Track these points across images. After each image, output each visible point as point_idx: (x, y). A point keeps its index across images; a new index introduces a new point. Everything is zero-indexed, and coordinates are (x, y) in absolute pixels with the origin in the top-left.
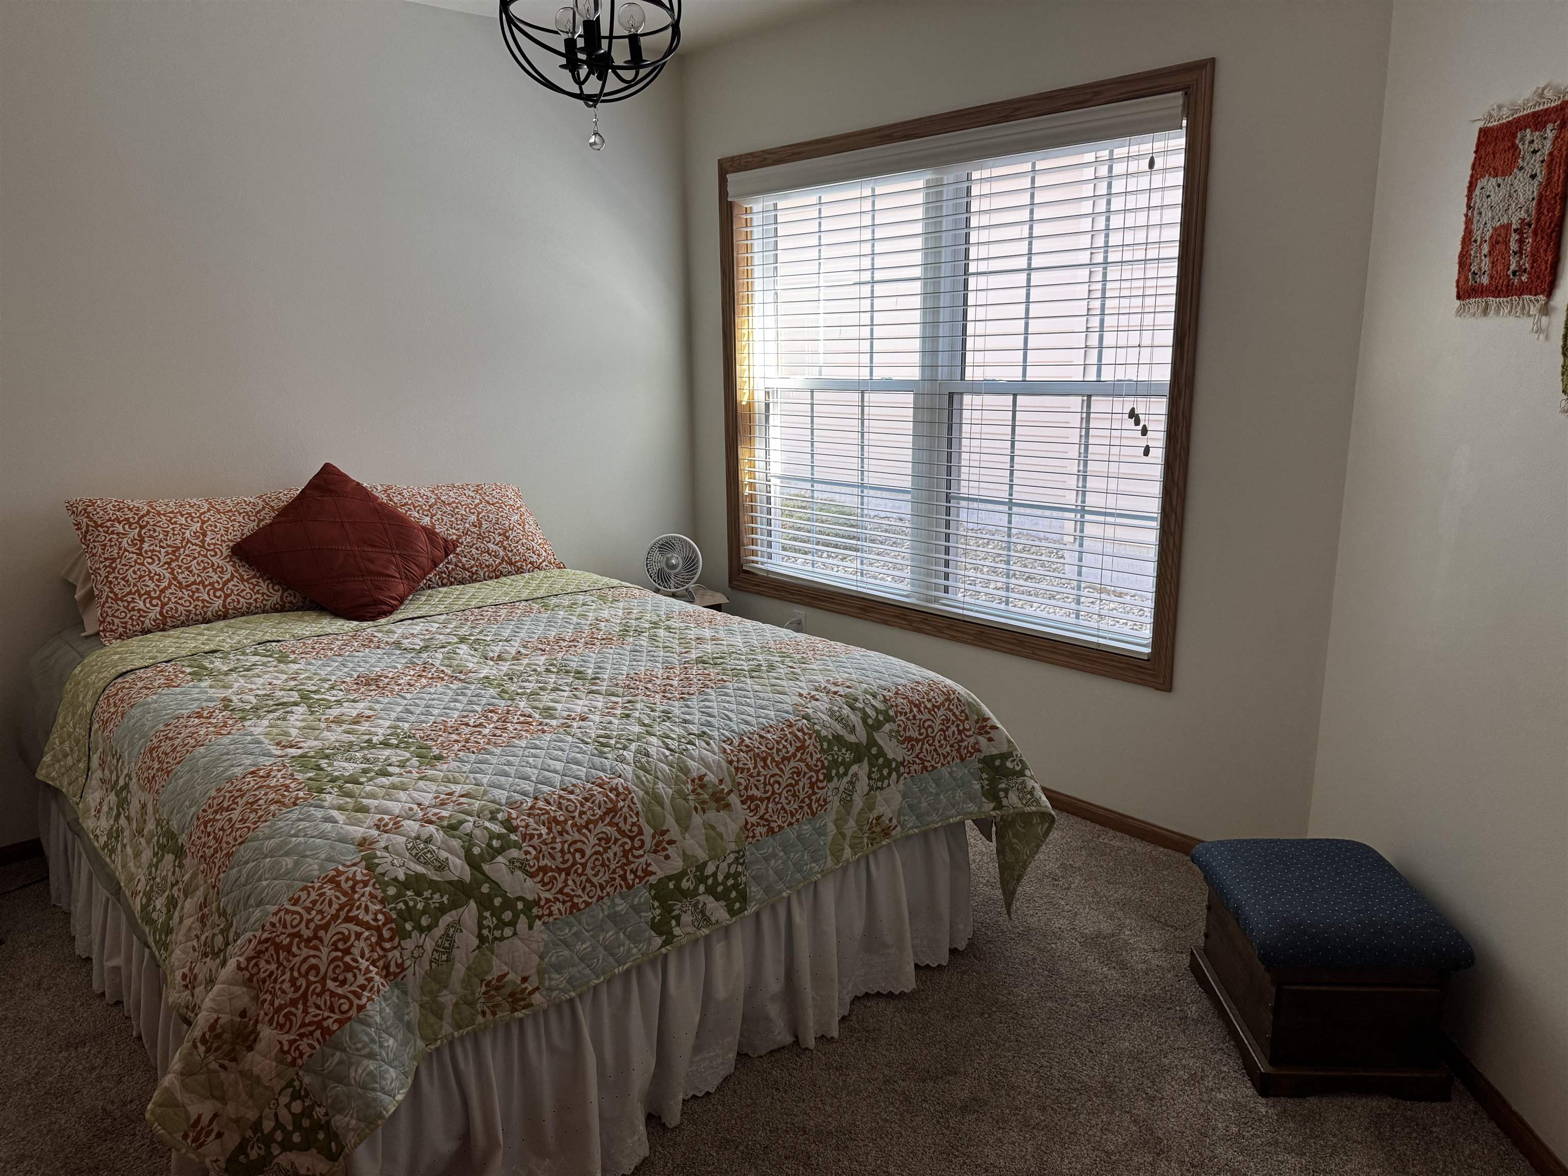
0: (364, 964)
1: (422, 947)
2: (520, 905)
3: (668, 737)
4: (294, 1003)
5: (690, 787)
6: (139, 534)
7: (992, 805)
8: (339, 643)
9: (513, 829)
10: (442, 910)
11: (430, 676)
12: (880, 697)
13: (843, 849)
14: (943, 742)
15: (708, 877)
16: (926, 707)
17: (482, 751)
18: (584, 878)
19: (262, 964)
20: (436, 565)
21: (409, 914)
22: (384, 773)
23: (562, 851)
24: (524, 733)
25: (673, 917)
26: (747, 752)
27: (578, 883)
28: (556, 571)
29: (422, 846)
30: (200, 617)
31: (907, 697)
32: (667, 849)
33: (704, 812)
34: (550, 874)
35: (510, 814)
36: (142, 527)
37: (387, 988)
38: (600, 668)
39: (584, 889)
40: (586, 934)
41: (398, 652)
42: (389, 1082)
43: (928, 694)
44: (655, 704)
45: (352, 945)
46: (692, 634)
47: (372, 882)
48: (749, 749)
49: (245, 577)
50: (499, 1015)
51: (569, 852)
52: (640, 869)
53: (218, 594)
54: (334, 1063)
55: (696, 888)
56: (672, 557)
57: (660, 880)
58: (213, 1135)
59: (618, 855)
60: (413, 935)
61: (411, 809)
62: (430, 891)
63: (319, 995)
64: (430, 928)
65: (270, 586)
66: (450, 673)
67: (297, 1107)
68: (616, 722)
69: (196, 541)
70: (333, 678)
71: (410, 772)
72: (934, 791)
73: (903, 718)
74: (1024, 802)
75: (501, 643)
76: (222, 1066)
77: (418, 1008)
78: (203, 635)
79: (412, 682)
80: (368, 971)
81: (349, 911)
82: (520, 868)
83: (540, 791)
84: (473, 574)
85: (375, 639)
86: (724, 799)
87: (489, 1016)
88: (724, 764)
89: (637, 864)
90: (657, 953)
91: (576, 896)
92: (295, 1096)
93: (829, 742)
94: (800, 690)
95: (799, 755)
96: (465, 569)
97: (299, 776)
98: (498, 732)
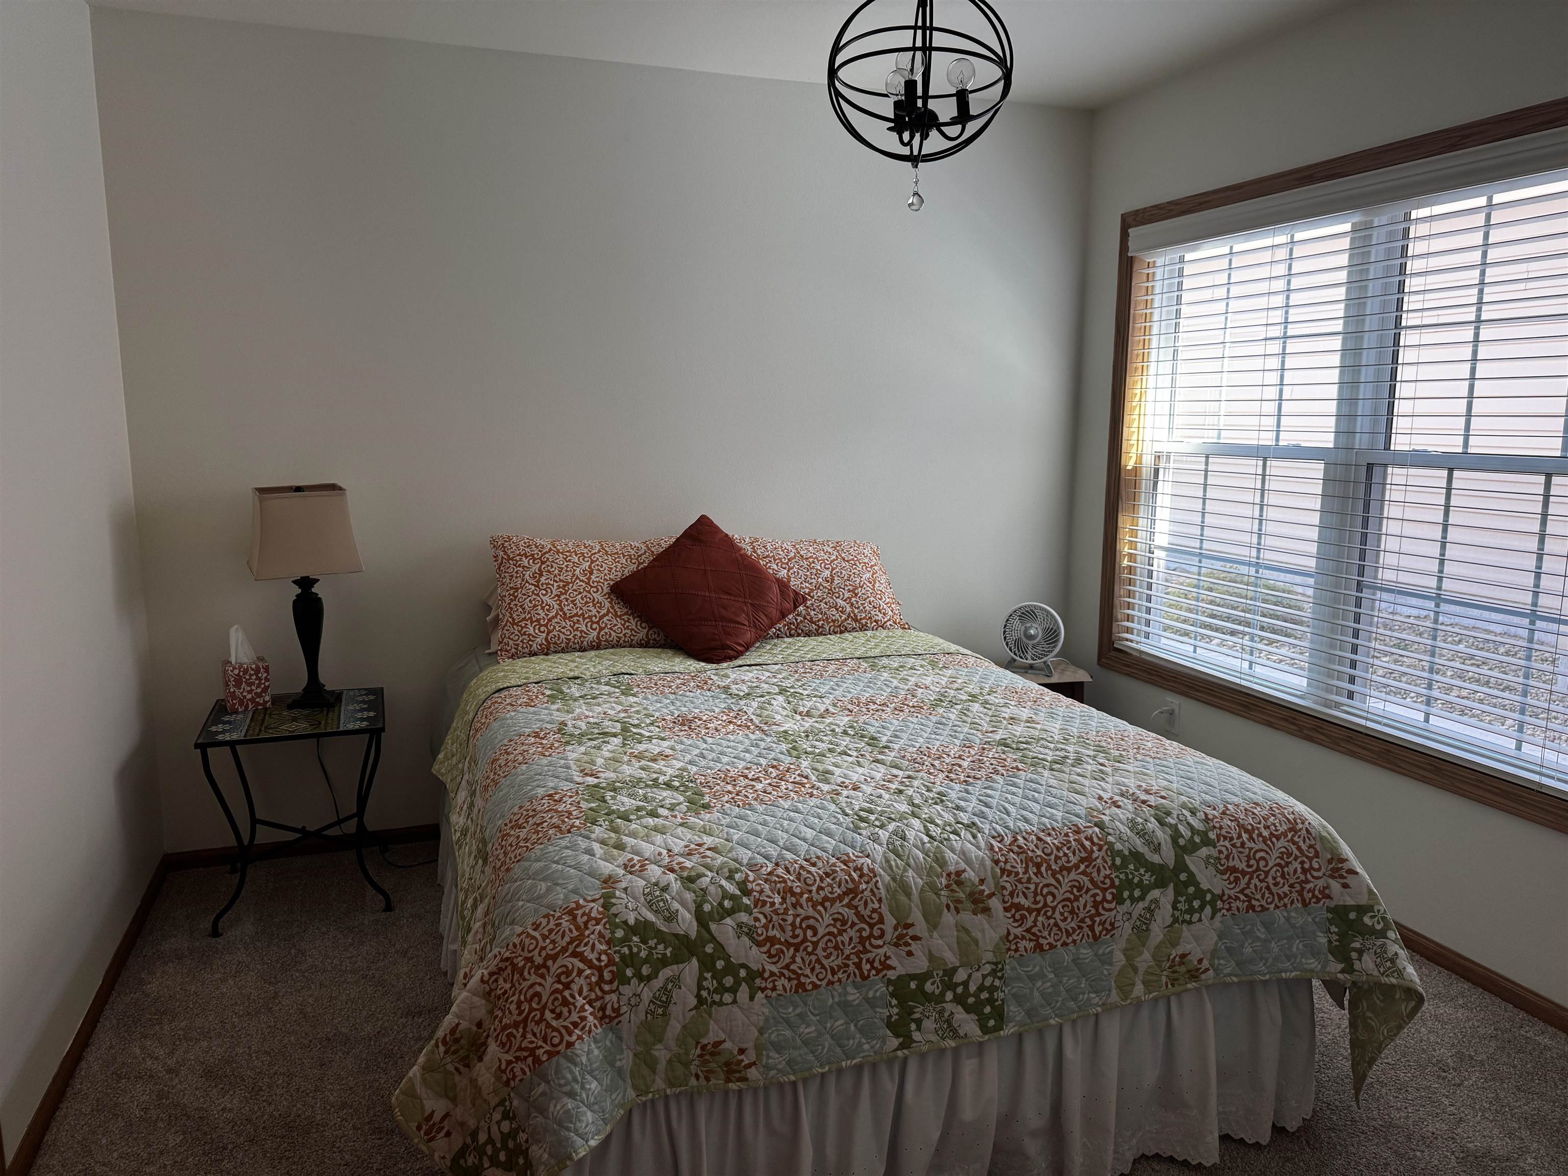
0: (580, 1001)
1: (639, 996)
2: (743, 973)
3: (932, 822)
4: (516, 1025)
5: (944, 881)
6: (540, 569)
7: (1340, 966)
8: (679, 681)
9: (747, 892)
10: (664, 962)
11: (739, 723)
12: (1201, 815)
13: (1133, 984)
14: (1279, 879)
15: (957, 985)
16: (1260, 835)
17: (747, 807)
18: (813, 958)
19: (501, 981)
20: (783, 615)
21: (631, 960)
22: (653, 814)
23: (793, 924)
24: (792, 794)
25: (914, 1020)
26: (1018, 854)
27: (807, 962)
28: (899, 632)
29: (658, 893)
30: (577, 646)
31: (1236, 820)
32: (910, 945)
33: (958, 912)
34: (777, 946)
35: (747, 876)
36: (543, 563)
37: (600, 1030)
38: (896, 736)
39: (813, 970)
40: (812, 1017)
41: (724, 696)
42: (584, 1125)
43: (1265, 819)
44: (934, 783)
45: (572, 981)
46: (1007, 713)
47: (604, 921)
48: (1021, 851)
49: (619, 613)
50: (713, 1081)
51: (801, 927)
52: (877, 959)
53: (594, 626)
54: (538, 1093)
55: (942, 994)
56: (1030, 627)
57: (900, 977)
58: (442, 1134)
59: (854, 941)
60: (632, 981)
61: (660, 854)
62: (655, 941)
63: (538, 1023)
64: (649, 978)
65: (639, 623)
66: (757, 722)
67: (506, 1126)
68: (887, 796)
69: (584, 579)
70: (657, 714)
71: (675, 817)
72: (1263, 936)
73: (1227, 843)
74: (1382, 970)
75: (814, 699)
76: (457, 1069)
77: (631, 1055)
78: (575, 662)
79: (719, 728)
80: (582, 1009)
81: (577, 946)
82: (747, 934)
83: (783, 858)
84: (819, 627)
85: (710, 682)
86: (983, 902)
87: (702, 1081)
88: (988, 863)
89: (874, 955)
90: (891, 1055)
91: (803, 974)
92: (506, 1116)
93: (1124, 858)
94: (1101, 793)
95: (1082, 867)
96: (812, 622)
97: (584, 805)
98: (770, 789)
